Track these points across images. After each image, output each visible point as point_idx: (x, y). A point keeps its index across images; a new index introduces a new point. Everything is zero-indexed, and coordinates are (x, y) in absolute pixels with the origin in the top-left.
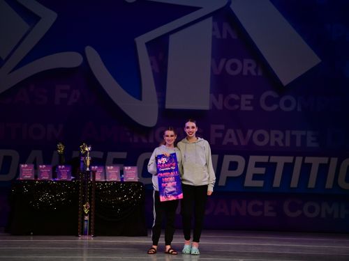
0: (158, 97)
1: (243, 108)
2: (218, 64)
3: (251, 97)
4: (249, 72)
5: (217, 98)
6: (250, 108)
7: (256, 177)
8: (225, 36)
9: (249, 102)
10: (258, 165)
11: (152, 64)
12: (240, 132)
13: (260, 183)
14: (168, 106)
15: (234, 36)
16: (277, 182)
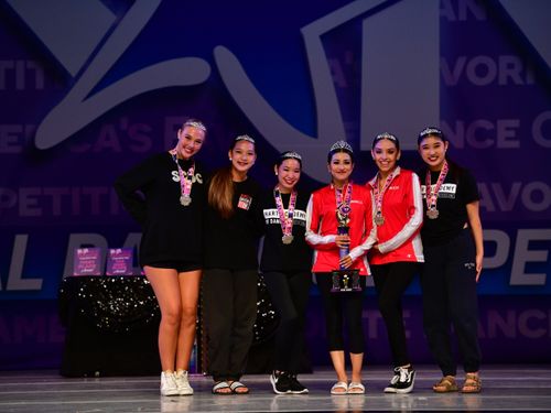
0: (347, 131)
1: (502, 144)
2: (452, 68)
3: (515, 123)
4: (509, 79)
5: (453, 128)
6: (515, 144)
7: (531, 268)
8: (463, 16)
9: (512, 134)
10: (533, 245)
11: (333, 73)
12: (496, 187)
13: (538, 279)
14: (365, 145)
15: (480, 16)
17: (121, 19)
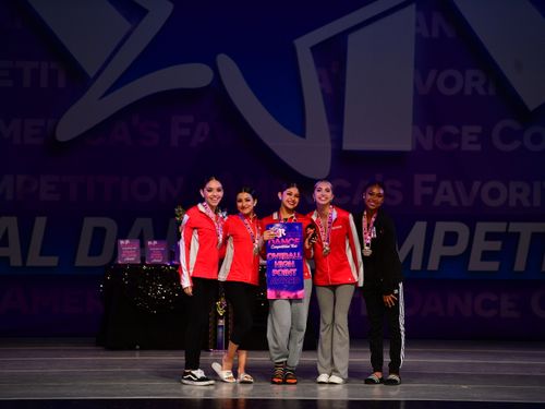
0: (332, 132)
1: (466, 147)
2: (424, 80)
3: (477, 129)
4: (474, 90)
5: (424, 132)
6: (477, 147)
7: (486, 256)
8: (435, 34)
9: (474, 138)
10: (490, 236)
11: (321, 81)
12: (459, 184)
13: (493, 266)
14: (347, 146)
15: (450, 34)
16: (520, 264)
17: (136, 26)
